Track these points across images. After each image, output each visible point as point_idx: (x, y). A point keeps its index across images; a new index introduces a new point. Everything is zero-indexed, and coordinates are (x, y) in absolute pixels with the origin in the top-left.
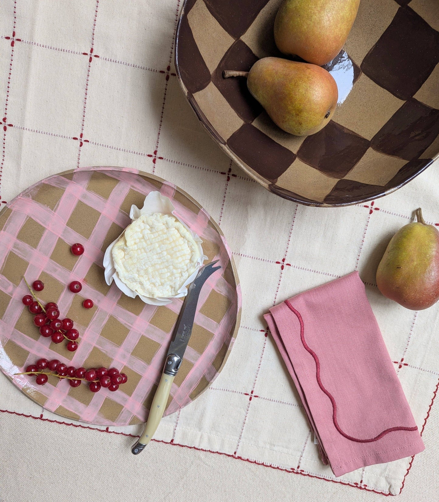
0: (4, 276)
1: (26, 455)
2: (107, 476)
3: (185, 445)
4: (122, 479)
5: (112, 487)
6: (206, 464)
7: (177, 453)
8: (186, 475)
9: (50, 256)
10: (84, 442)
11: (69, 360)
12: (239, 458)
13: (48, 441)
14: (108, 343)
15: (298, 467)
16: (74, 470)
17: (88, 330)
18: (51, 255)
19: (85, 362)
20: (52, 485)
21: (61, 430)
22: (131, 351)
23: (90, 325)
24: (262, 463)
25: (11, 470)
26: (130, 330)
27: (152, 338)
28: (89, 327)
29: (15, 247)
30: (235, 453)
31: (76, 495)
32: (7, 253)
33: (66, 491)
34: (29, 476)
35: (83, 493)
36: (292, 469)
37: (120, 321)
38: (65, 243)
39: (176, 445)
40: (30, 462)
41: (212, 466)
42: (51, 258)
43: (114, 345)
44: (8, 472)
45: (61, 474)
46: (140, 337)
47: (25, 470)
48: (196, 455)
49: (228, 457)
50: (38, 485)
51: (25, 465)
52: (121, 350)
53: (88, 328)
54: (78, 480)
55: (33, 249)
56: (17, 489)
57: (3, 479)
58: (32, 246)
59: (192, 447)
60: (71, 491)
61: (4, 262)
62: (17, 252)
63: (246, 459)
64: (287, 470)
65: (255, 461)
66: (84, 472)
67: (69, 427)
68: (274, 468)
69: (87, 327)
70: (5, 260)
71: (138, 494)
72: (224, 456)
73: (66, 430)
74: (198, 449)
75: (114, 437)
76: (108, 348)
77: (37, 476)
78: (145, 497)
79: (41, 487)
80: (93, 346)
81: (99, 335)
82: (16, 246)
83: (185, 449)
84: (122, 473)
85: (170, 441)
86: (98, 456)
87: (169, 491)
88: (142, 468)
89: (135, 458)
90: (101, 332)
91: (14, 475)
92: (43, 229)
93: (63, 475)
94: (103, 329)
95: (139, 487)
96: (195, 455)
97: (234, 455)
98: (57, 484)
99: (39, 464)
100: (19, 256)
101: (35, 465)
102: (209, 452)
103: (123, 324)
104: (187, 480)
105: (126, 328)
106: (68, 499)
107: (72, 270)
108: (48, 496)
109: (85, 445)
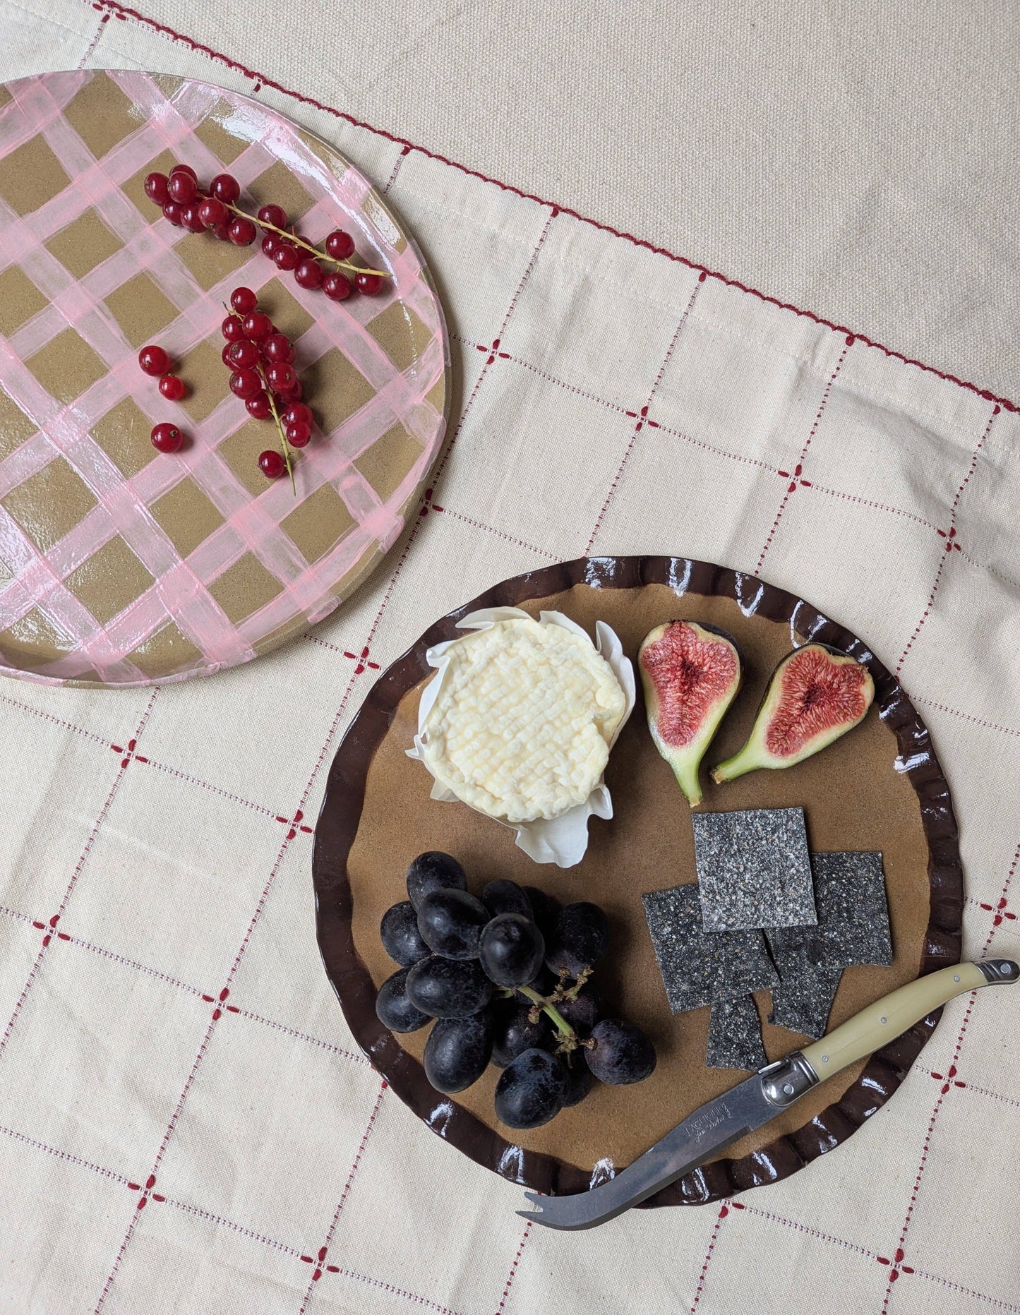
0: (351, 513)
1: (770, 191)
2: (586, 98)
3: (377, 135)
4: (552, 84)
5: (580, 70)
6: (337, 76)
7: (402, 119)
8: (393, 58)
9: (224, 525)
10: (620, 194)
11: (281, 280)
12: (250, 74)
13: (707, 215)
14: (171, 288)
15: (106, 19)
16: (664, 130)
17: (204, 334)
18: (220, 525)
19: (243, 264)
20: (725, 105)
21: (668, 236)
22: (121, 252)
23: (196, 342)
24: (195, 50)
25: (814, 162)
26: (105, 300)
27: (59, 267)
28: (200, 340)
29: (298, 570)
30: (258, 88)
31: (671, 68)
32: (320, 564)
33: (695, 83)
34: (774, 139)
35: (654, 68)
36: (123, 18)
37: (120, 329)
38: (175, 544)
39: (399, 140)
40: (763, 170)
41: (323, 68)
42: (222, 520)
43: (156, 281)
44: (820, 158)
45: (696, 126)
46: (85, 277)
47: (779, 153)
48: (356, 104)
49: (280, 84)
50: (758, 112)
51: (777, 165)
52: (145, 262)
53: (204, 337)
54: (658, 105)
55: (256, 552)
56: (810, 112)
57: (837, 145)
58: (257, 561)
59: (360, 126)
60: (682, 80)
61: (337, 544)
62: (298, 559)
63: (234, 68)
64: (136, 19)
65: (212, 59)
66: (639, 120)
67: (646, 237)
68: (168, 30)
69: (204, 341)
70: (333, 549)
71: (523, 39)
72: (289, 87)
73: (657, 231)
74: (348, 117)
75: (546, 193)
76: (175, 279)
77: (755, 134)
78: (506, 28)
79: (751, 105)
80: (208, 293)
81: (183, 313)
82: (295, 571)
83: (380, 125)
84: (548, 98)
85: (411, 151)
86: (595, 154)
87: (444, 28)
88: (496, 101)
89: (507, 129)
90: (176, 319)
91: (808, 149)
92: (212, 589)
93: (693, 124)
94: (168, 323)
95: (516, 55)
96: (360, 107)
97: (261, 83)
98: (712, 104)
99: (743, 161)
100: (295, 547)
101: (754, 161)
102: (323, 103)
103: (113, 319)
104: (394, 46)
105: (110, 307)
106: (693, 63)
107: (184, 479)
108: (739, 80)
109: (621, 186)
